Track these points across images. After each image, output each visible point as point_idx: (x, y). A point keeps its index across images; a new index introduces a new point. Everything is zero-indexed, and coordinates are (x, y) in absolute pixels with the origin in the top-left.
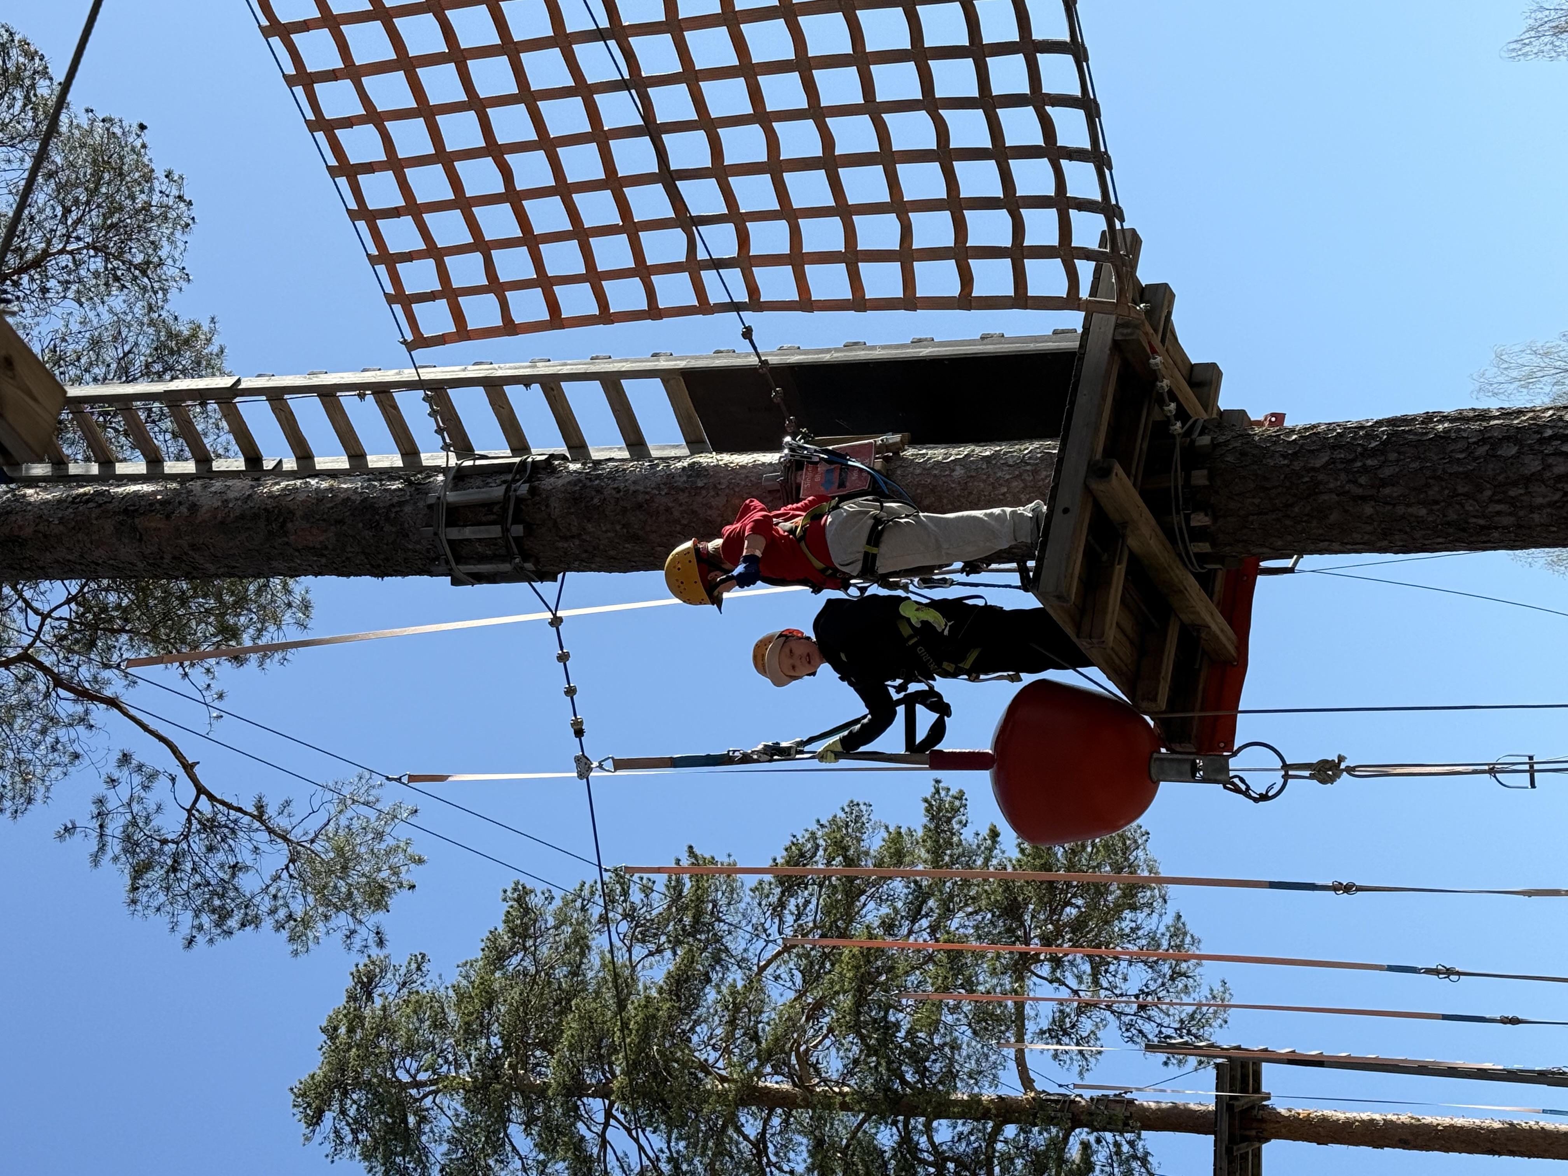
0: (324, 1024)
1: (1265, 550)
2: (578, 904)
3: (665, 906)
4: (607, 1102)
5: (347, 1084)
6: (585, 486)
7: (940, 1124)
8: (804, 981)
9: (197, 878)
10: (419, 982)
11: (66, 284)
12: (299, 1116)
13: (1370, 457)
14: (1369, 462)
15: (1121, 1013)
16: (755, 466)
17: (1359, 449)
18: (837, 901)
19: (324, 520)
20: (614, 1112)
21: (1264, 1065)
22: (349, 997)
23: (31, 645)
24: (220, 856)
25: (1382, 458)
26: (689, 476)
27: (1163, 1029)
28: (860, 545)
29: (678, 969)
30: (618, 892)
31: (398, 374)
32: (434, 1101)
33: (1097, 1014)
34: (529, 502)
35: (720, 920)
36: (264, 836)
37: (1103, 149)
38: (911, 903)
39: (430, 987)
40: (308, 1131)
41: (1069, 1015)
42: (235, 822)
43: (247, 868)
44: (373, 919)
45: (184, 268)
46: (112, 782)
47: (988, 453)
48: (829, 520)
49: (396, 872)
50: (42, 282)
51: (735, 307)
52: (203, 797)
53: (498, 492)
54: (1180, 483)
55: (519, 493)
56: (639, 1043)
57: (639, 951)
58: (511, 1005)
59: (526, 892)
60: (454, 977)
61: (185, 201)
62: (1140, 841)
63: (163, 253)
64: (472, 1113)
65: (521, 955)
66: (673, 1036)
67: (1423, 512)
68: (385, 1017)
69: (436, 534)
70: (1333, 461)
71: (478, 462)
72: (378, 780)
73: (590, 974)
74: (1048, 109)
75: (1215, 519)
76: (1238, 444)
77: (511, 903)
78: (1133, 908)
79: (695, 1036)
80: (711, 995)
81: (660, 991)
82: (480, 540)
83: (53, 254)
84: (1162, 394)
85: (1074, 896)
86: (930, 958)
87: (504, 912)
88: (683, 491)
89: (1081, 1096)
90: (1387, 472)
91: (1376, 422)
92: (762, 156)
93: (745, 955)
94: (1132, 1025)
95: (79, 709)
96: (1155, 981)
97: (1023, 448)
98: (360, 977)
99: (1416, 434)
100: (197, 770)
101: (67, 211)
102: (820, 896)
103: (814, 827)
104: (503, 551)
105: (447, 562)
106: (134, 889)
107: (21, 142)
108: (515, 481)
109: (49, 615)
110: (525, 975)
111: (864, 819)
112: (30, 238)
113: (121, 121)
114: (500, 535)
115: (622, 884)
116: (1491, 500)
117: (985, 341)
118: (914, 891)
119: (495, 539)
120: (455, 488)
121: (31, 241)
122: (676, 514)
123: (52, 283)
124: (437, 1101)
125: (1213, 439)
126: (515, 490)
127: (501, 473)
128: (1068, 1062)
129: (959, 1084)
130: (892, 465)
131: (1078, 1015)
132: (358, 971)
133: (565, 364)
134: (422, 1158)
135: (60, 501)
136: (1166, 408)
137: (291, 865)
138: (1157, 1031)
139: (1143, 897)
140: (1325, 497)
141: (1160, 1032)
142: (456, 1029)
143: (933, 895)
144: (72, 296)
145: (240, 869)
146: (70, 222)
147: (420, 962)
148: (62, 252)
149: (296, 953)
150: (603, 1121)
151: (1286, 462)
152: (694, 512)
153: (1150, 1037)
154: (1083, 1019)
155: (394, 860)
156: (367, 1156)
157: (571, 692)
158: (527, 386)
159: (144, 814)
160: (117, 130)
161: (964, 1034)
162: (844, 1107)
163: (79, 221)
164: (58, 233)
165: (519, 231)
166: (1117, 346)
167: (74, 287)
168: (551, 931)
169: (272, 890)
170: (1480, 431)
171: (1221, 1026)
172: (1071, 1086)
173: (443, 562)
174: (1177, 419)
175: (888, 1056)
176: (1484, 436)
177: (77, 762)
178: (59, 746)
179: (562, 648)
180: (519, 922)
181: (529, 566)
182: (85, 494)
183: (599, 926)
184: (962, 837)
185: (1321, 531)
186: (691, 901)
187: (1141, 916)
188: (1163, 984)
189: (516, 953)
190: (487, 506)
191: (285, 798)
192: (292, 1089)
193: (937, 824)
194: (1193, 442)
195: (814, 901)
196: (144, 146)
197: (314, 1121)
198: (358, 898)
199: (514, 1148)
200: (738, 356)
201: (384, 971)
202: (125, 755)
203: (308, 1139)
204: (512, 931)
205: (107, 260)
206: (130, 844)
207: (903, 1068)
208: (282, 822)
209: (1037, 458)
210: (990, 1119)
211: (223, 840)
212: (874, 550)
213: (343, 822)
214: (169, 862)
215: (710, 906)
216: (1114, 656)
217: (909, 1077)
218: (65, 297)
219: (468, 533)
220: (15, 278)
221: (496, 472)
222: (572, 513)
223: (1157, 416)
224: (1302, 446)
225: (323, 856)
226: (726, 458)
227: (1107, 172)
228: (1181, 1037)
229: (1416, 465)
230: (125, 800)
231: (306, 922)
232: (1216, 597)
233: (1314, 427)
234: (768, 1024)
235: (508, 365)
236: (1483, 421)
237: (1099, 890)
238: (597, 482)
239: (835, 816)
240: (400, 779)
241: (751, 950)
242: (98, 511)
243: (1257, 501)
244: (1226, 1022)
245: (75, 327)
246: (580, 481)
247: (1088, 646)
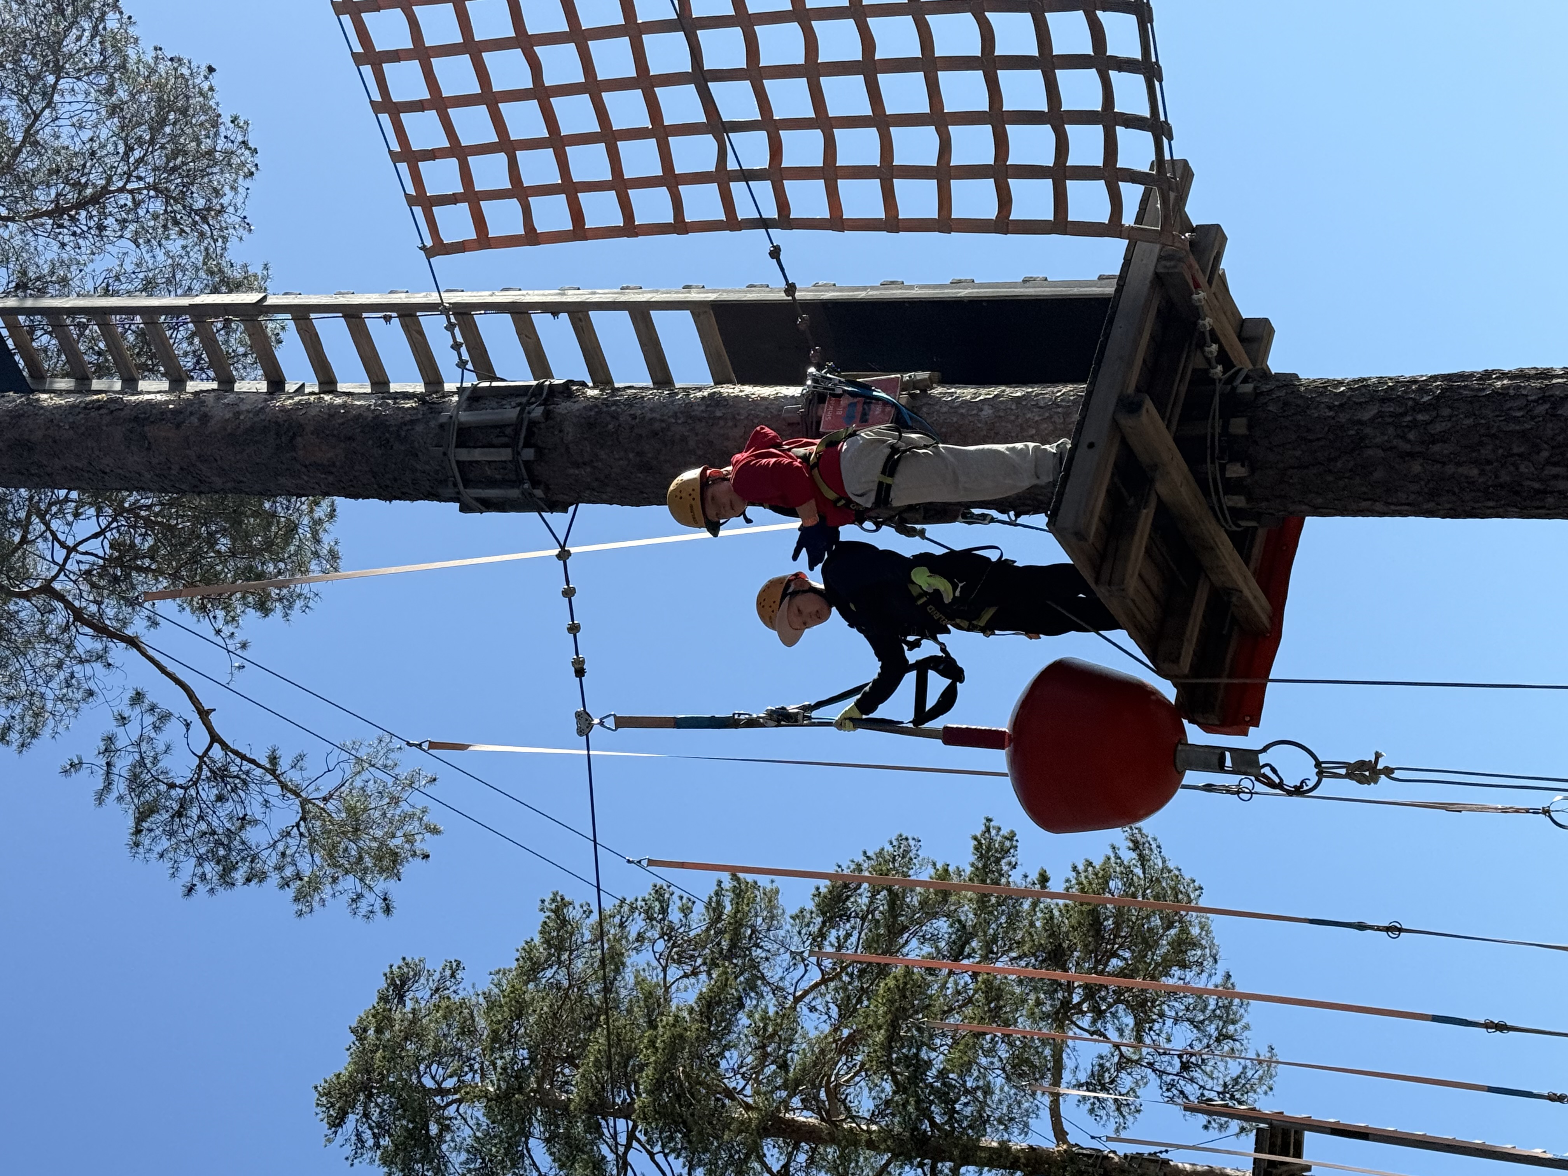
0: (354, 1025)
1: (1304, 507)
2: (617, 920)
3: (704, 928)
4: (631, 1123)
5: (372, 1087)
6: (600, 412)
7: (968, 1171)
8: (840, 1016)
9: (203, 826)
10: (452, 989)
11: (123, 223)
12: (321, 1116)
13: (1420, 411)
14: (1420, 417)
15: (1164, 1072)
16: (777, 398)
17: (1410, 403)
18: (879, 935)
19: (334, 436)
20: (637, 1134)
21: (1307, 1134)
22: (381, 999)
23: (54, 578)
24: (229, 806)
25: (1434, 413)
26: (708, 406)
27: (1206, 1093)
28: (875, 475)
29: (711, 990)
30: (657, 909)
31: (426, 296)
32: (457, 1110)
33: (1137, 1072)
34: (543, 426)
35: (757, 946)
36: (276, 789)
37: (1154, 60)
38: (954, 942)
39: (462, 994)
40: (330, 1132)
41: (1108, 1070)
42: (247, 773)
43: (256, 822)
44: (381, 884)
45: (245, 217)
46: (123, 720)
47: (1019, 394)
48: (845, 447)
49: (409, 838)
50: (100, 219)
51: (763, 223)
52: (216, 746)
53: (510, 413)
54: (1218, 430)
55: (533, 415)
56: (664, 1062)
57: (674, 972)
58: (541, 1016)
59: (565, 904)
60: (486, 985)
61: (250, 149)
62: (1192, 896)
63: (225, 201)
64: (493, 1123)
65: (555, 968)
66: (700, 1058)
67: (1475, 472)
68: (413, 1022)
69: (445, 454)
70: (1380, 414)
71: (494, 384)
72: (397, 743)
73: (623, 993)
74: (1099, 13)
75: (1253, 471)
76: (1282, 393)
77: (548, 914)
78: (1183, 966)
79: (724, 1061)
80: (743, 1020)
81: (691, 1011)
82: (489, 462)
83: (113, 192)
84: (1203, 333)
85: (1121, 946)
86: (970, 1001)
87: (541, 923)
88: (700, 420)
89: (1114, 1152)
90: (1439, 427)
91: (1431, 377)
92: (799, 58)
93: (781, 984)
94: (1173, 1085)
95: (98, 646)
96: (1201, 1041)
97: (1055, 390)
98: (393, 979)
99: (1473, 390)
100: (212, 717)
101: (129, 149)
102: (862, 930)
103: (860, 859)
104: (513, 477)
105: (455, 485)
106: (138, 832)
107: (88, 75)
108: (529, 403)
109: (74, 549)
110: (559, 989)
111: (912, 855)
112: (90, 173)
113: (190, 62)
114: (510, 458)
115: (661, 902)
116: (1548, 462)
117: (1027, 284)
118: (958, 930)
119: (505, 462)
120: (469, 408)
121: (91, 176)
122: (692, 444)
123: (110, 221)
124: (461, 1111)
125: (1255, 388)
126: (529, 413)
127: (518, 396)
128: (1105, 1118)
129: (989, 1130)
130: (918, 403)
131: (1118, 1071)
132: (392, 972)
133: (594, 293)
134: (440, 1167)
135: (73, 407)
136: (1207, 349)
137: (302, 823)
138: (1199, 1093)
139: (1193, 956)
140: (1370, 452)
141: (1202, 1095)
142: (484, 1037)
143: (977, 935)
144: (129, 236)
145: (249, 822)
146: (132, 160)
147: (455, 968)
148: (122, 190)
149: (300, 914)
150: (624, 1143)
151: (1331, 413)
152: (711, 443)
153: (1191, 1098)
154: (1123, 1074)
155: (408, 828)
156: (387, 1161)
157: (574, 629)
158: (555, 314)
159: (152, 754)
160: (185, 71)
161: (998, 1081)
162: (871, 1145)
163: (141, 160)
164: (119, 170)
165: (546, 131)
166: (1159, 279)
167: (132, 227)
168: (587, 946)
169: (280, 847)
170: (1541, 388)
171: (1266, 1093)
172: (1104, 1139)
173: (450, 484)
174: (1218, 363)
175: (918, 1096)
176: (1545, 395)
177: (91, 699)
178: (73, 681)
179: (568, 583)
180: (555, 934)
181: (539, 493)
182: (98, 400)
183: (636, 944)
184: (1011, 879)
185: (1364, 489)
186: (730, 923)
187: (1189, 975)
188: (1208, 1046)
189: (551, 966)
190: (499, 427)
191: (298, 752)
192: (316, 1088)
193: (986, 863)
194: (1234, 389)
195: (855, 934)
196: (211, 89)
197: (337, 1122)
198: (368, 861)
199: (534, 1164)
200: (772, 291)
201: (417, 974)
202: (138, 694)
203: (330, 1141)
204: (547, 942)
205: (167, 203)
206: (136, 783)
207: (933, 1108)
208: (293, 777)
209: (1069, 401)
210: (1019, 1169)
211: (233, 791)
212: (889, 480)
213: (358, 783)
214: (176, 806)
215: (749, 932)
216: (1135, 610)
217: (938, 1119)
218: (121, 236)
219: (477, 455)
220: (73, 213)
221: (512, 395)
222: (585, 439)
223: (1198, 361)
224: (1349, 398)
225: (334, 815)
226: (748, 389)
227: (1157, 84)
228: (1222, 1100)
229: (1470, 421)
230: (135, 738)
231: (315, 884)
232: (1252, 565)
233: (1364, 379)
234: (797, 1052)
235: (536, 292)
236: (1544, 379)
237: (1148, 942)
238: (613, 408)
239: (883, 849)
240: (420, 745)
241: (788, 978)
242: (108, 418)
243: (1298, 453)
244: (1271, 1089)
245: (129, 267)
246: (596, 406)
247: (1107, 594)
